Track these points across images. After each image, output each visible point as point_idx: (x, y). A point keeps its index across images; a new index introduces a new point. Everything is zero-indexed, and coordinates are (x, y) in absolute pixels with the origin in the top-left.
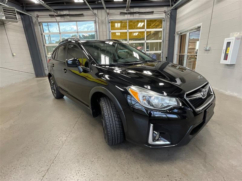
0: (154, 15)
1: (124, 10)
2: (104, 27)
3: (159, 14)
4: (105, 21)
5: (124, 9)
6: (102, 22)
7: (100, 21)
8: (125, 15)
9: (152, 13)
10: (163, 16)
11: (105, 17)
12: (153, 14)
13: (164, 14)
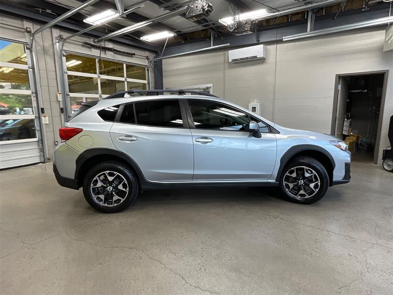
0: (134, 58)
1: (89, 40)
2: (50, 61)
3: (140, 60)
4: (51, 50)
5: (90, 38)
6: (45, 51)
7: (38, 48)
8: (90, 48)
9: (131, 55)
10: (145, 63)
11: (51, 43)
12: (132, 57)
13: (147, 61)
